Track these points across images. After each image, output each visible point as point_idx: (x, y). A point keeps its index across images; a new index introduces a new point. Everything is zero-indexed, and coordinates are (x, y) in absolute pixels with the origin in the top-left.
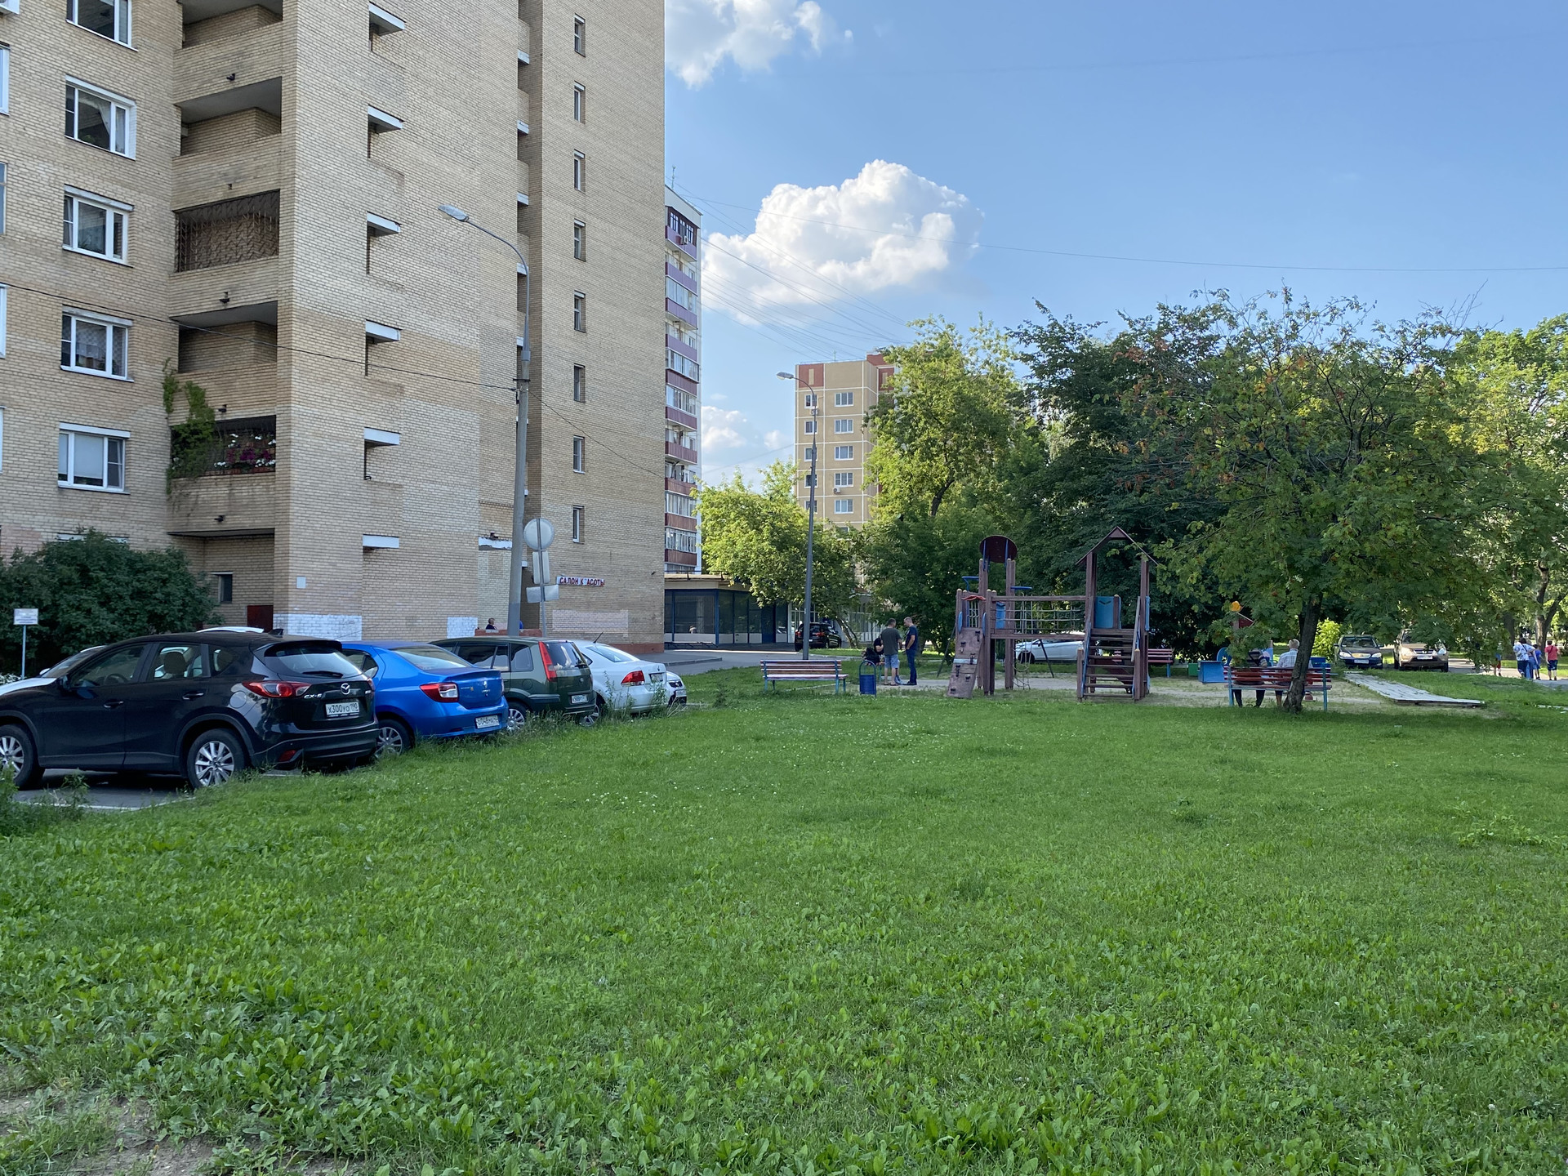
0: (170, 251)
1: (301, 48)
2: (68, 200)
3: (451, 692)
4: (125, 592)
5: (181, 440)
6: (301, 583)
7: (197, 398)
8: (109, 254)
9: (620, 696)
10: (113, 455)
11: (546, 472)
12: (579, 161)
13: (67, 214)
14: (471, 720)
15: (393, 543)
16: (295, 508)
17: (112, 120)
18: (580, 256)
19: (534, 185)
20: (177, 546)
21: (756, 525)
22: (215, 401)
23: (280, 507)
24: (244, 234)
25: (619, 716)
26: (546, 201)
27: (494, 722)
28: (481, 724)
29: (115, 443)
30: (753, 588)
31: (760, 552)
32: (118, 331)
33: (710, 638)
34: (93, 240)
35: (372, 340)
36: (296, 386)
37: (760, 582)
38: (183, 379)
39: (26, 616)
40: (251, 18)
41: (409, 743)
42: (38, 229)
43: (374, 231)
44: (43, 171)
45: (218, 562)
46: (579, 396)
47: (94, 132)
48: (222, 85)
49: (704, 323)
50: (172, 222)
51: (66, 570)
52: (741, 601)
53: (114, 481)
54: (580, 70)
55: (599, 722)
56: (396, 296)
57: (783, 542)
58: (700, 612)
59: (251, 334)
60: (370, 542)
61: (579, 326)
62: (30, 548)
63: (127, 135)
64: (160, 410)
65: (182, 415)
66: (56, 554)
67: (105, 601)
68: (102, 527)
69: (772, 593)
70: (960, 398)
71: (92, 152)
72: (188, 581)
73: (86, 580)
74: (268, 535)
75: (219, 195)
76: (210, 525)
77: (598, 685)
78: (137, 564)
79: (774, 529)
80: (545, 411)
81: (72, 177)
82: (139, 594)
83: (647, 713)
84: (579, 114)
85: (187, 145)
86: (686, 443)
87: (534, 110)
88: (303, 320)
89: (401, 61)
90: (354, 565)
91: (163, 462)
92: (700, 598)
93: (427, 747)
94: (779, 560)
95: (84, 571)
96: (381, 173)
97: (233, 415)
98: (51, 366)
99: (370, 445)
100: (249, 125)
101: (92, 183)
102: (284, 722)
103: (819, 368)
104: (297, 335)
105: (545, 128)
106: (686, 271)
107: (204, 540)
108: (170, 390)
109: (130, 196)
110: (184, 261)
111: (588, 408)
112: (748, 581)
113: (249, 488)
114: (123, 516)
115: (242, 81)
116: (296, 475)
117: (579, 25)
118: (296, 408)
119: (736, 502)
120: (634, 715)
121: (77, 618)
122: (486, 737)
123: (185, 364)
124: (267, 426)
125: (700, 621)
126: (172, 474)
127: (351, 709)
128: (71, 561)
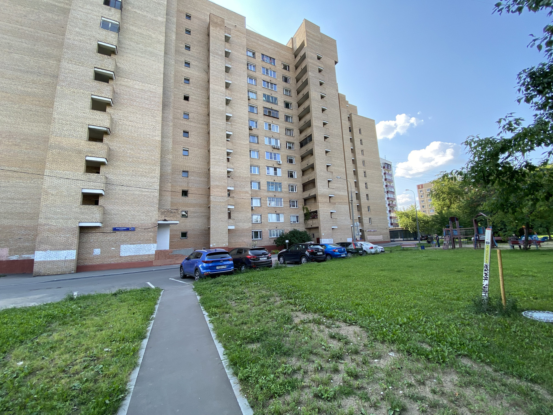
0: (302, 189)
1: (316, 158)
2: (289, 185)
3: (337, 251)
4: (299, 237)
5: (306, 215)
6: (323, 234)
7: (307, 209)
8: (294, 192)
9: (369, 251)
10: (297, 218)
11: (363, 213)
12: (363, 162)
13: (289, 187)
14: (341, 255)
15: (336, 227)
16: (321, 223)
17: (293, 174)
18: (365, 176)
19: (356, 167)
20: (305, 230)
21: (409, 218)
22: (309, 209)
23: (319, 224)
24: (311, 185)
25: (369, 254)
26: (358, 169)
27: (345, 255)
28: (342, 255)
29: (297, 216)
30: (409, 229)
31: (410, 222)
32: (296, 201)
33: (402, 239)
34: (292, 190)
35: (330, 197)
36: (320, 206)
37: (411, 228)
38: (305, 207)
39: (287, 241)
40: (310, 156)
41: (332, 258)
42: (286, 190)
43: (329, 181)
44: (286, 182)
45: (313, 232)
46: (368, 199)
47: (291, 176)
48: (306, 166)
49: (395, 181)
50: (302, 185)
51: (292, 235)
52: (407, 232)
53: (297, 222)
54: (362, 147)
55: (366, 255)
56: (333, 190)
57: (414, 220)
58: (399, 234)
59: (313, 199)
60: (333, 227)
61: (366, 188)
62: (288, 232)
63: (295, 176)
64: (303, 211)
65: (305, 212)
66: (291, 232)
67: (297, 239)
68: (296, 228)
69: (414, 230)
70: (450, 188)
71: (291, 179)
72: (307, 235)
73: (294, 236)
74: (318, 228)
75: (307, 181)
76: (310, 227)
77: (364, 249)
78: (300, 233)
79: (412, 218)
80: (362, 203)
81: (289, 182)
82: (301, 237)
83: (374, 254)
84: (363, 154)
85: (303, 175)
86: (394, 203)
87: (355, 156)
88: (320, 196)
89: (331, 156)
90: (331, 231)
91: (303, 219)
92: (399, 232)
93: (333, 259)
94: (414, 223)
95: (294, 235)
96: (329, 173)
97: (312, 211)
98: (288, 208)
99: (331, 213)
100: (311, 170)
101: (291, 183)
102: (312, 255)
103: (422, 185)
104: (319, 199)
105: (357, 158)
106: (390, 173)
107: (310, 229)
108: (303, 208)
109: (296, 183)
110: (304, 190)
111: (370, 201)
112: (408, 228)
113: (315, 221)
114: (299, 226)
115: (309, 165)
116: (321, 218)
117: (361, 140)
118: (320, 209)
119: (403, 213)
120: (372, 254)
121: (293, 241)
122: (343, 257)
123: (305, 204)
124: (316, 212)
125: (399, 236)
126: (305, 220)
127: (321, 253)
128: (292, 233)
